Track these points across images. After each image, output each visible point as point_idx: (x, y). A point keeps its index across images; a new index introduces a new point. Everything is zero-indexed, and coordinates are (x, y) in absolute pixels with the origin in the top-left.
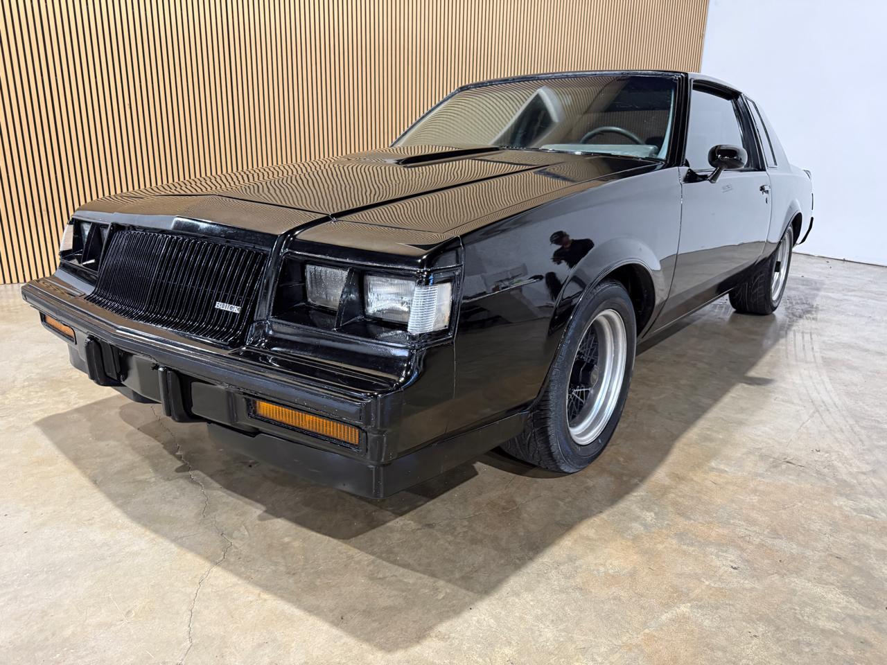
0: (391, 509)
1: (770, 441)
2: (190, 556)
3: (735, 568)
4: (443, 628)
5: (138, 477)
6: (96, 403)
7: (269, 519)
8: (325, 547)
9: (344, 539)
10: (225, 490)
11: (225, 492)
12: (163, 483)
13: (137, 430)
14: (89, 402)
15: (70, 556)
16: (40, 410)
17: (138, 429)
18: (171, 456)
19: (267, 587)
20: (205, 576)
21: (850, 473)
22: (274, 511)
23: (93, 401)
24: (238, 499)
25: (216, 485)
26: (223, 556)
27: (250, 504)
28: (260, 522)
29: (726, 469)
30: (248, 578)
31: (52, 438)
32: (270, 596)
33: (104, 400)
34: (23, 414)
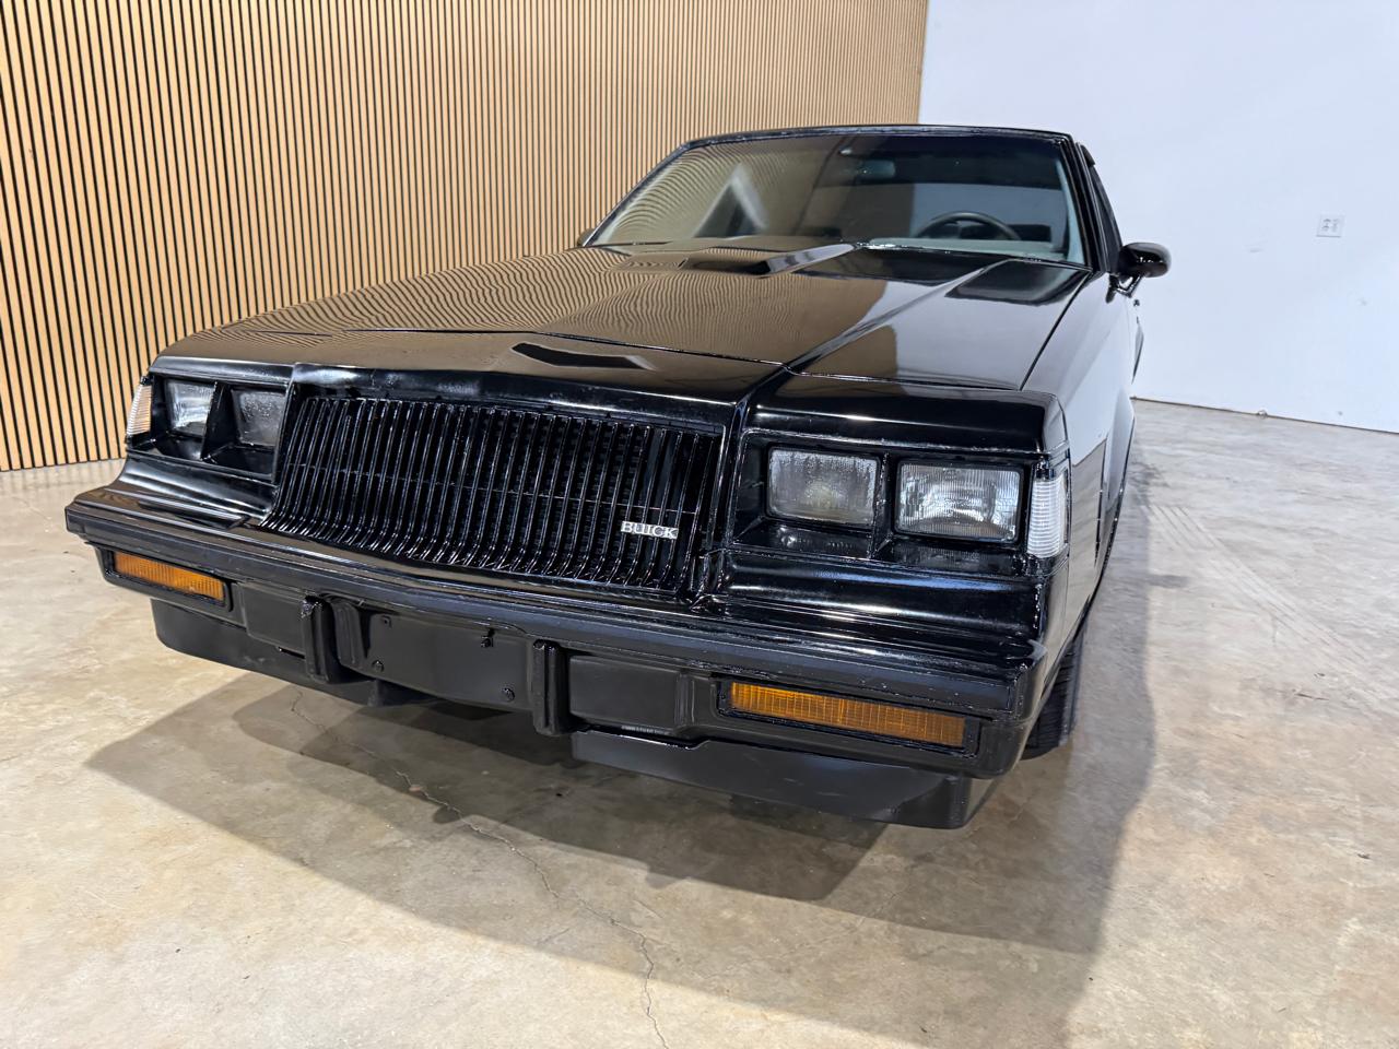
0: (843, 839)
1: (1258, 668)
2: (590, 970)
3: (1365, 857)
4: (1078, 1016)
5: (377, 842)
6: (177, 714)
7: (669, 883)
8: (799, 915)
9: (814, 899)
10: (554, 843)
11: (554, 846)
12: (432, 847)
13: (300, 756)
14: (163, 714)
15: (372, 1007)
16: (78, 738)
17: (302, 753)
18: (403, 796)
19: (763, 1000)
20: (647, 1001)
21: (1382, 701)
22: (666, 868)
23: (168, 711)
24: (589, 855)
25: (529, 837)
26: (645, 962)
27: (615, 861)
28: (658, 891)
29: (1238, 714)
30: (719, 991)
31: (146, 789)
32: (783, 1015)
33: (189, 705)
34: (45, 750)
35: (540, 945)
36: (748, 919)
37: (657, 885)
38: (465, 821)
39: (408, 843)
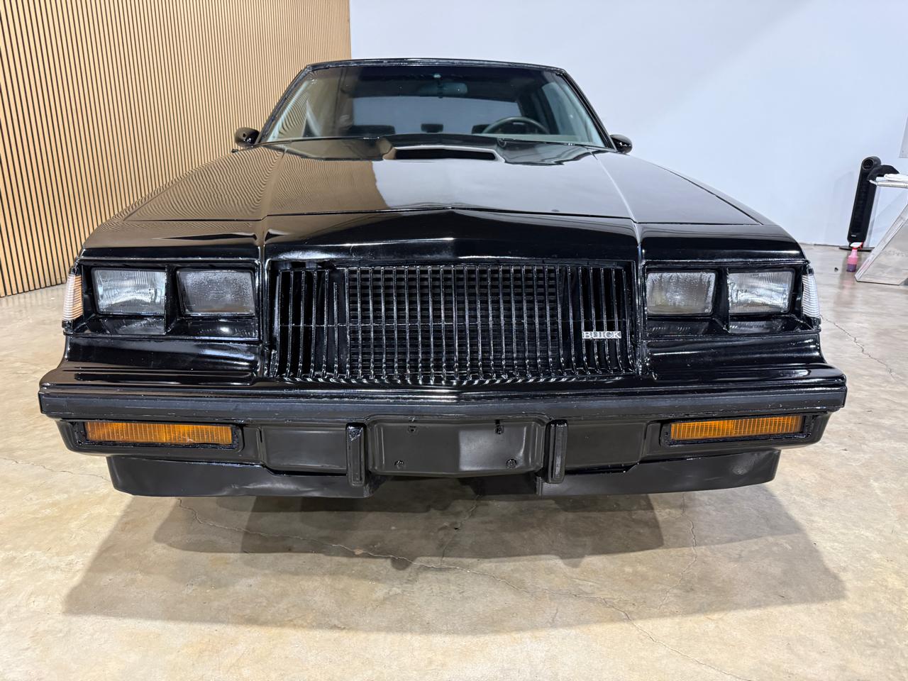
5: (375, 596)
12: (416, 587)
18: (357, 560)
19: (699, 610)
20: (645, 634)
26: (623, 613)
30: (673, 614)
35: (553, 624)
36: (640, 568)
37: (575, 566)
38: (416, 563)
39: (396, 590)
